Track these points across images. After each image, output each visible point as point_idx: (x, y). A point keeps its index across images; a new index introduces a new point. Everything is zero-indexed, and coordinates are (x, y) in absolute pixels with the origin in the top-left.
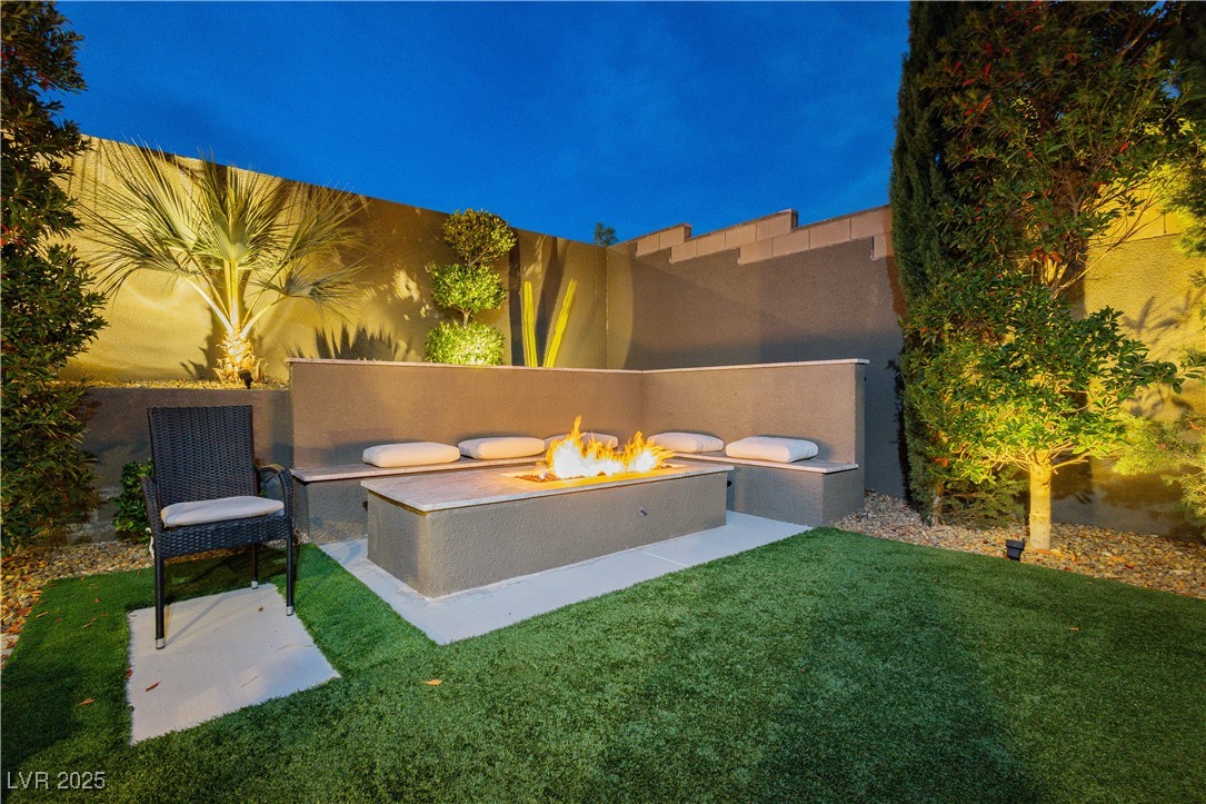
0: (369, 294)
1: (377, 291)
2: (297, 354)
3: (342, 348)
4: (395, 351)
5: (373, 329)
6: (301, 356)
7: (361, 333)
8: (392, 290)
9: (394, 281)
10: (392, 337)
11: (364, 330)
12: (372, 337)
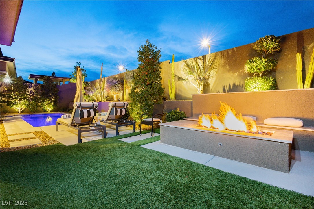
0: (236, 74)
1: (239, 72)
2: (218, 92)
3: (229, 90)
4: (244, 89)
5: (237, 83)
6: (219, 93)
7: (234, 85)
8: (243, 71)
9: (244, 68)
10: (243, 85)
11: (235, 84)
12: (237, 86)
